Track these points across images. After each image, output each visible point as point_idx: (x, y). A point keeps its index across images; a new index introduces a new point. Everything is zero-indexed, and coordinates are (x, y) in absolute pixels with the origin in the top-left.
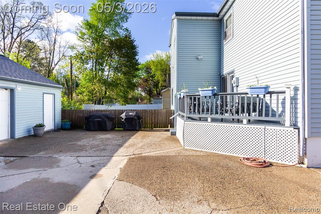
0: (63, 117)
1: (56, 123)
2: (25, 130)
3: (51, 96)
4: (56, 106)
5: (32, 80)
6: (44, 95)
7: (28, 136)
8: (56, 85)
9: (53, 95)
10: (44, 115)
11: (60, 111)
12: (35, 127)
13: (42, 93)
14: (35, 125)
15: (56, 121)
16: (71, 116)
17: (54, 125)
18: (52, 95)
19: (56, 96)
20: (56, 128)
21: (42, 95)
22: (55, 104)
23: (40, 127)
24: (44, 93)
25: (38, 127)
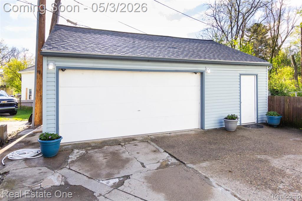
0: (271, 107)
1: (259, 114)
2: (216, 121)
3: (253, 78)
4: (259, 91)
5: (224, 59)
6: (242, 77)
7: (220, 128)
8: (261, 61)
9: (256, 76)
10: (241, 103)
11: (265, 98)
12: (226, 118)
13: (239, 75)
14: (226, 116)
15: (259, 112)
16: (282, 107)
17: (256, 117)
18: (253, 76)
19: (258, 77)
20: (259, 122)
21: (239, 77)
22: (259, 88)
23: (231, 119)
24: (241, 75)
25: (229, 119)
